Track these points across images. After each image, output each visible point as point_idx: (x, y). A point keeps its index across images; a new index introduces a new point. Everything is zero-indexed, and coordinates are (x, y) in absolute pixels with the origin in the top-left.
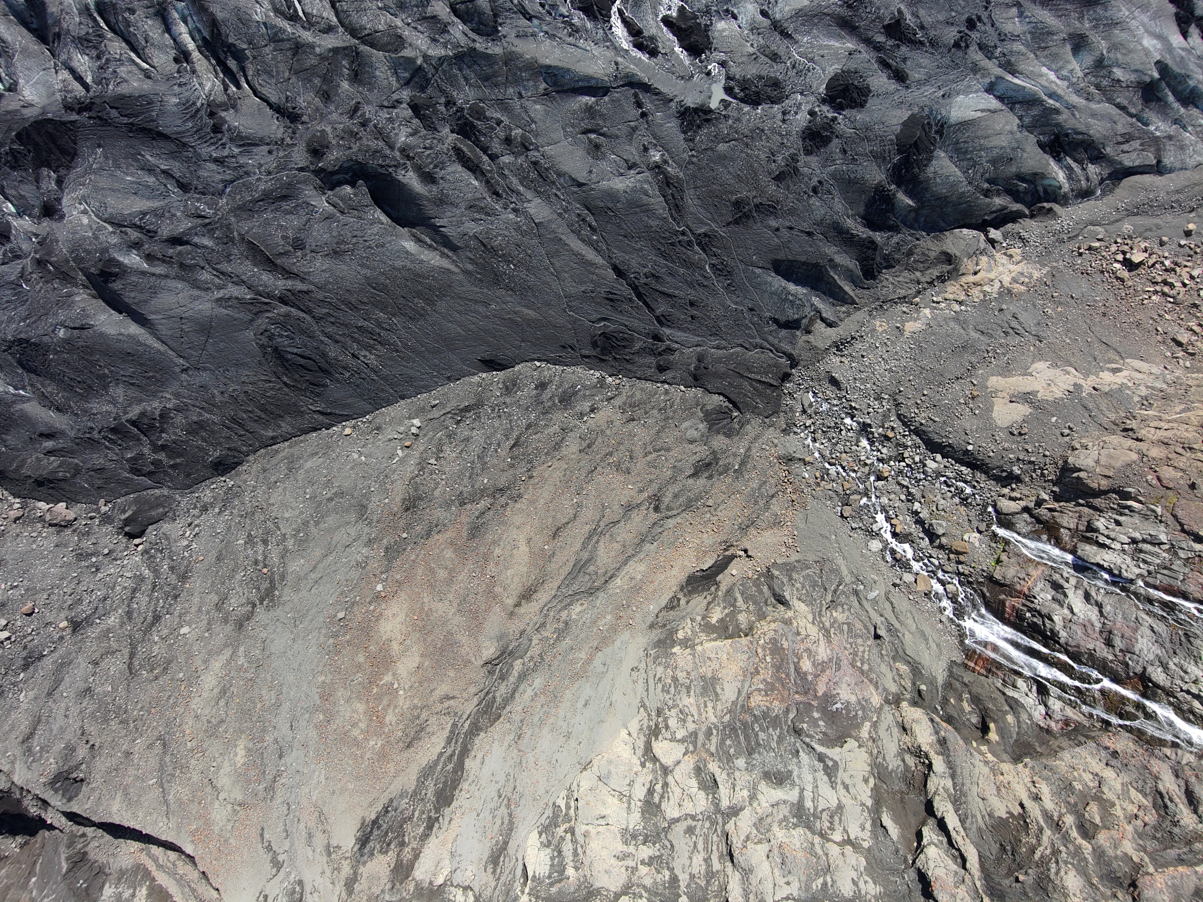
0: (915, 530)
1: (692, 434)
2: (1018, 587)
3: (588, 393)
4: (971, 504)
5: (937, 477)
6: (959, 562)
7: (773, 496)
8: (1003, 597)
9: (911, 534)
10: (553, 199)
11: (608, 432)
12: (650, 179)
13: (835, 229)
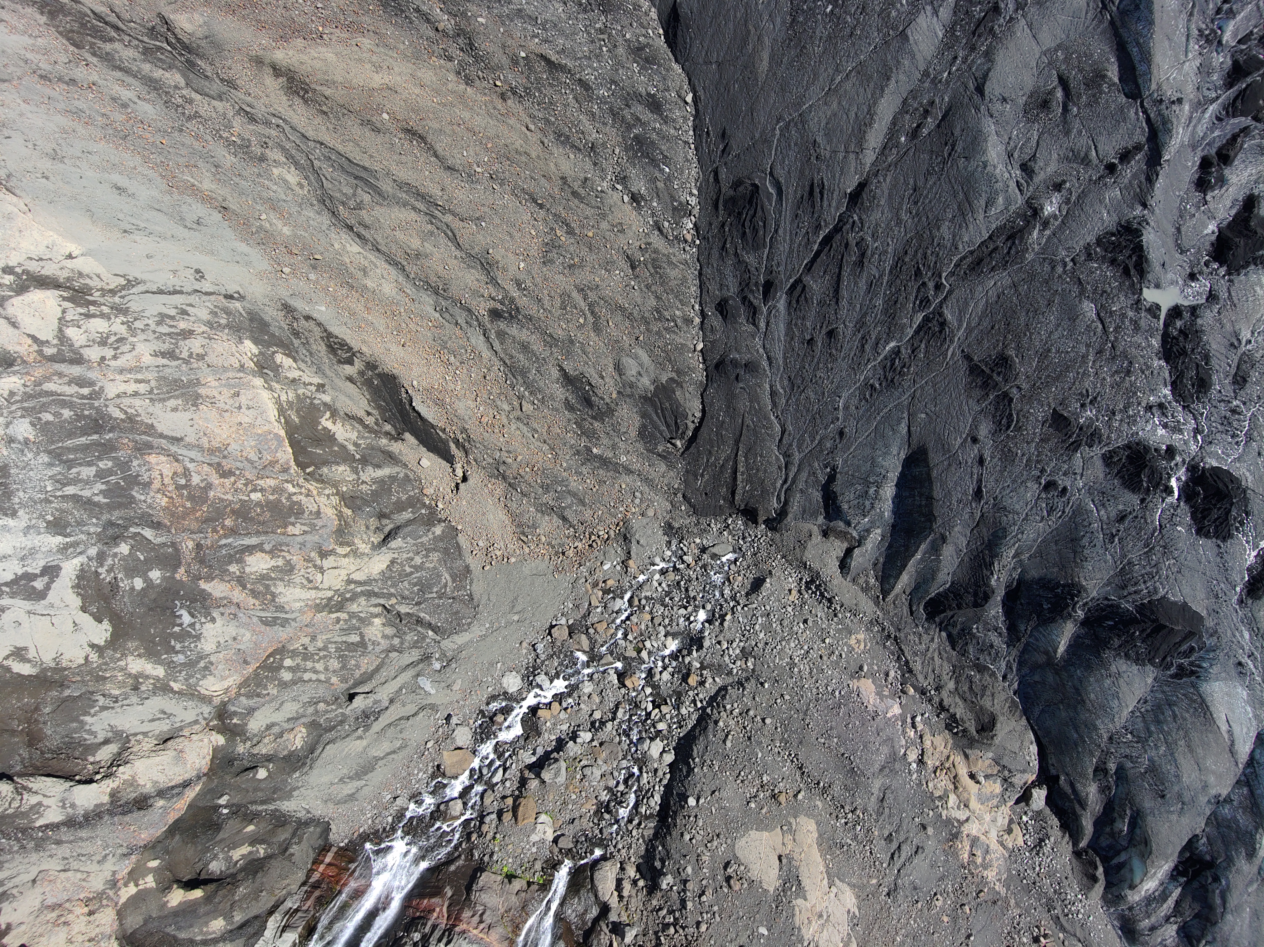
0: (547, 740)
1: (631, 368)
2: (467, 914)
3: (660, 185)
4: (601, 819)
5: (636, 761)
6: (500, 814)
7: (564, 519)
8: (449, 892)
9: (539, 734)
10: (948, 56)
11: (604, 225)
12: (1013, 208)
13: (995, 535)
